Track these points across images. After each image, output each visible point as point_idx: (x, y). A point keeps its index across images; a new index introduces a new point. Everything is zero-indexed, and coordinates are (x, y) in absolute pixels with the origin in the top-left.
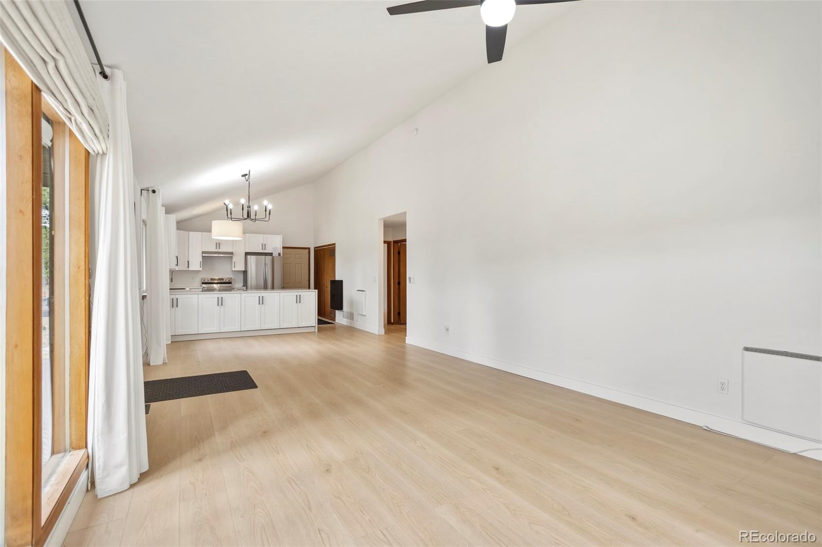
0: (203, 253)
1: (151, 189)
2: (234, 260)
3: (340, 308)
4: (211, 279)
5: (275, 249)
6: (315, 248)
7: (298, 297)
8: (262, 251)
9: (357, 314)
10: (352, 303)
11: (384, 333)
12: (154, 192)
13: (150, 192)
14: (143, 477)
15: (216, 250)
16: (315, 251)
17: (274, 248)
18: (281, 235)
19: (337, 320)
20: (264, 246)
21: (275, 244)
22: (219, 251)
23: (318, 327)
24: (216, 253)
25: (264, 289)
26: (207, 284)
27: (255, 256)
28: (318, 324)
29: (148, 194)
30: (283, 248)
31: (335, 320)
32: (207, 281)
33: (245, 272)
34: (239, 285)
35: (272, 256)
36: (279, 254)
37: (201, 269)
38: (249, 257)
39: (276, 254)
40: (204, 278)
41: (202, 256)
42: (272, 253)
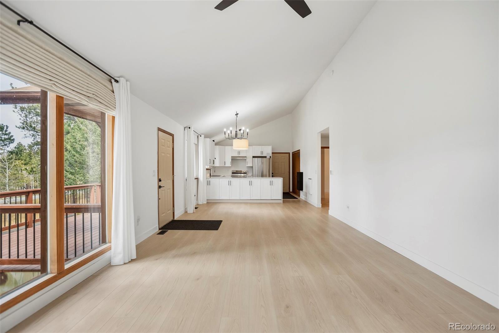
0: (232, 157)
1: (188, 127)
2: (247, 161)
3: (302, 190)
4: (236, 171)
6: (293, 153)
7: (271, 182)
8: (261, 156)
9: (309, 194)
10: (306, 187)
11: (321, 207)
12: (189, 128)
13: (188, 128)
14: (132, 261)
15: (238, 156)
16: (293, 154)
17: (267, 153)
18: (271, 146)
19: (300, 197)
20: (262, 152)
21: (268, 151)
22: (240, 156)
23: (283, 200)
25: (262, 177)
26: (235, 174)
27: (257, 158)
28: (283, 198)
29: (187, 129)
30: (272, 153)
32: (234, 172)
33: (252, 167)
34: (250, 174)
35: (266, 158)
36: (270, 157)
37: (231, 166)
38: (254, 159)
39: (268, 157)
40: (233, 170)
41: (232, 159)
42: (266, 156)
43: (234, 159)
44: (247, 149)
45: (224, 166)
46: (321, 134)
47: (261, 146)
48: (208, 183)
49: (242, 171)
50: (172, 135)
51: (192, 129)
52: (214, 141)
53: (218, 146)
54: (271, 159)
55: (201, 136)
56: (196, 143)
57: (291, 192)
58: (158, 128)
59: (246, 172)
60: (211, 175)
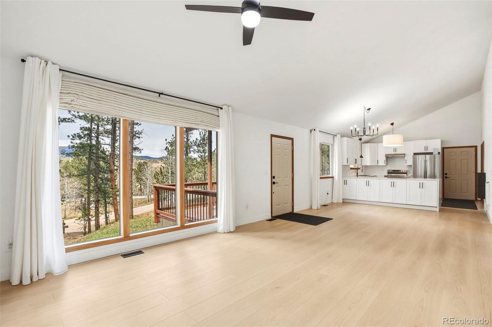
0: (386, 155)
1: (313, 129)
2: (406, 158)
5: (435, 149)
6: (481, 146)
7: (421, 184)
8: (425, 152)
12: (315, 130)
15: (394, 153)
16: (481, 149)
18: (440, 139)
20: (426, 148)
21: (435, 146)
22: (396, 153)
27: (418, 155)
29: (313, 132)
30: (442, 148)
32: (390, 172)
34: (410, 175)
35: (432, 154)
37: (385, 165)
39: (435, 153)
40: (389, 170)
41: (386, 157)
42: (433, 153)
43: (389, 158)
44: (402, 145)
45: (377, 165)
47: (425, 140)
48: (345, 183)
49: (400, 171)
50: (292, 139)
51: (317, 130)
52: (360, 139)
53: (369, 144)
54: (440, 155)
55: (336, 136)
58: (271, 135)
59: (406, 172)
60: (358, 175)
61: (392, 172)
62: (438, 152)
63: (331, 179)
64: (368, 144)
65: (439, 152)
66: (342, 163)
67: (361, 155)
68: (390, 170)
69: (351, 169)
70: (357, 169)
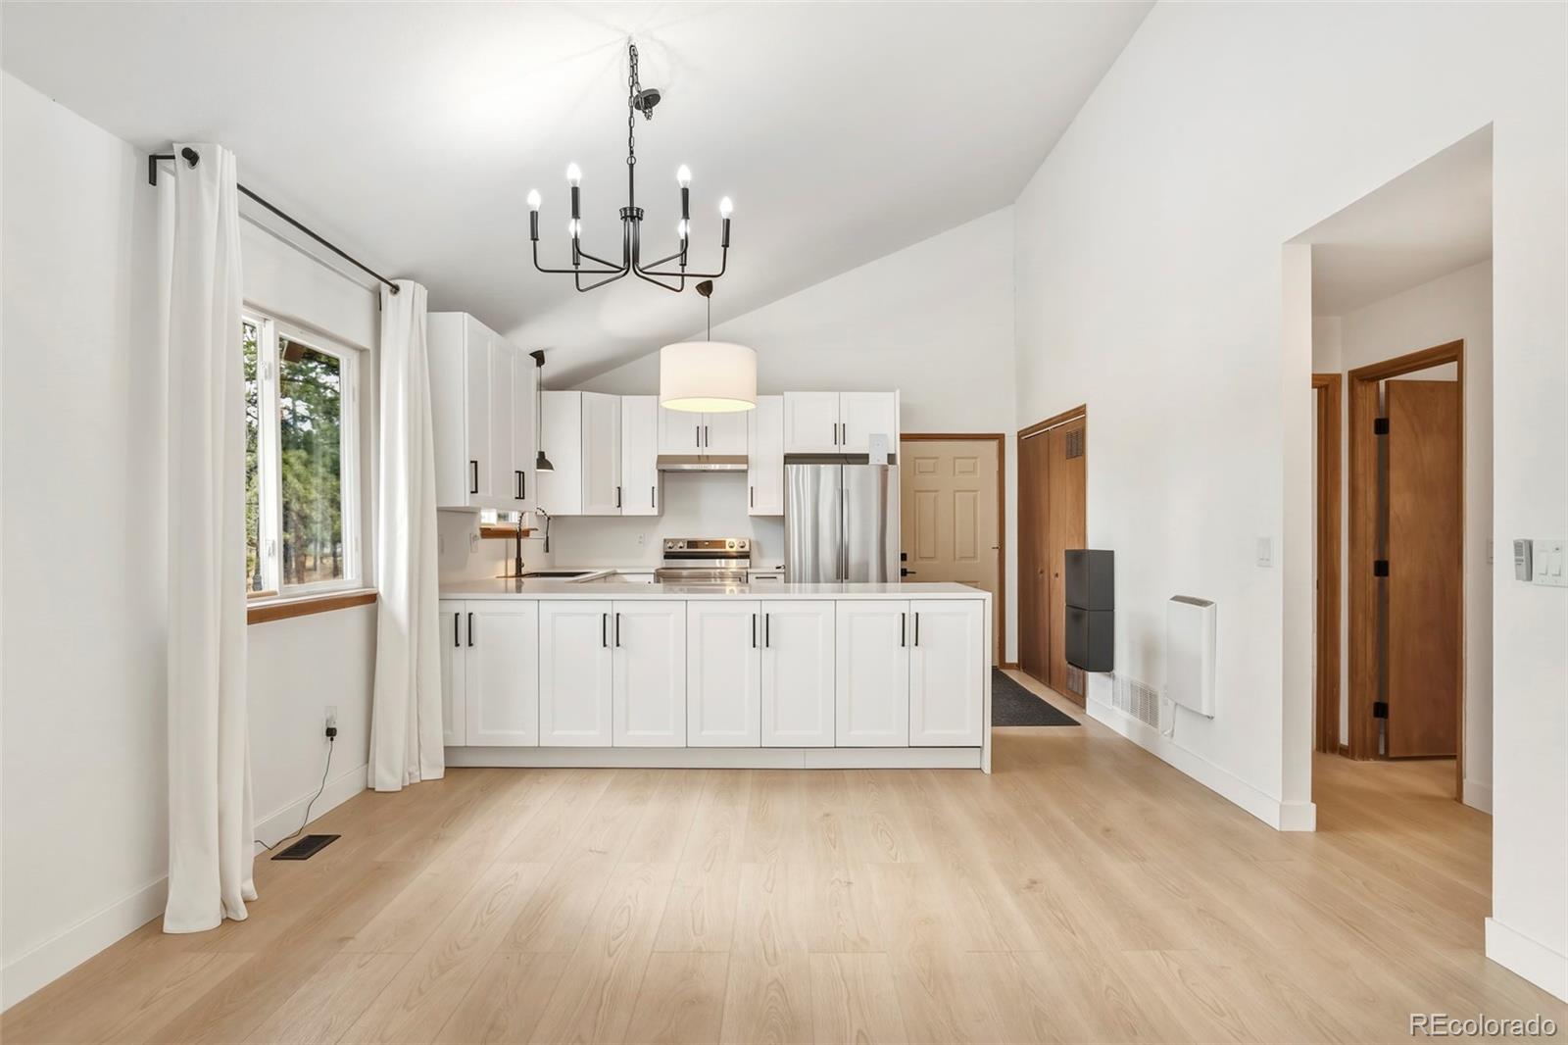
0: (661, 459)
1: (177, 150)
2: (752, 481)
3: (1105, 663)
4: (692, 544)
5: (876, 438)
6: (1021, 435)
7: (911, 622)
8: (834, 450)
9: (1171, 704)
10: (1149, 653)
12: (191, 157)
13: (181, 162)
15: (697, 452)
16: (1023, 443)
17: (872, 437)
18: (898, 392)
19: (1090, 710)
20: (840, 432)
21: (875, 425)
22: (707, 452)
24: (700, 459)
26: (683, 559)
27: (809, 466)
29: (176, 172)
30: (904, 438)
31: (1083, 706)
32: (675, 549)
33: (781, 520)
34: (768, 563)
36: (891, 458)
37: (655, 511)
38: (793, 468)
39: (878, 458)
40: (672, 540)
41: (659, 471)
42: (868, 455)
43: (672, 473)
44: (750, 406)
45: (618, 512)
46: (1314, 248)
47: (834, 395)
48: (461, 632)
49: (722, 544)
52: (539, 357)
53: (579, 393)
54: (894, 472)
56: (365, 342)
57: (1011, 666)
59: (747, 549)
60: (524, 571)
61: (685, 549)
62: (889, 455)
63: (356, 615)
64: (572, 397)
65: (893, 452)
66: (438, 499)
67: (542, 454)
68: (678, 541)
69: (488, 533)
70: (520, 534)
